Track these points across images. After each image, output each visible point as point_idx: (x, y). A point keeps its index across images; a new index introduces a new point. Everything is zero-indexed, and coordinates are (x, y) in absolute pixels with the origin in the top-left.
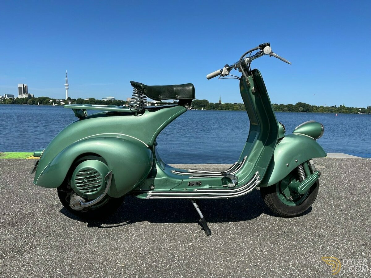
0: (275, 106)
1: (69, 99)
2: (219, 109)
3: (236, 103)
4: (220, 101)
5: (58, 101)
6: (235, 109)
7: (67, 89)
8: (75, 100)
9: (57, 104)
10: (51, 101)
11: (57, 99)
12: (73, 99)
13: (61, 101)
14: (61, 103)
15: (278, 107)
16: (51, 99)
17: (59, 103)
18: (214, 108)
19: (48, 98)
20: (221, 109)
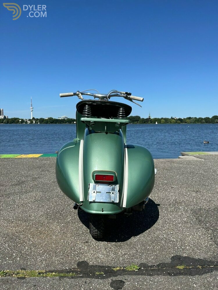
0: (195, 119)
1: (33, 118)
2: (149, 123)
3: (162, 118)
4: (150, 116)
5: (25, 120)
6: (162, 122)
7: (32, 111)
8: (38, 119)
9: (25, 123)
10: (20, 120)
11: (24, 119)
12: (36, 119)
13: (28, 120)
14: (28, 122)
15: (197, 120)
16: (20, 119)
17: (26, 122)
18: (145, 123)
19: (18, 118)
20: (151, 123)
